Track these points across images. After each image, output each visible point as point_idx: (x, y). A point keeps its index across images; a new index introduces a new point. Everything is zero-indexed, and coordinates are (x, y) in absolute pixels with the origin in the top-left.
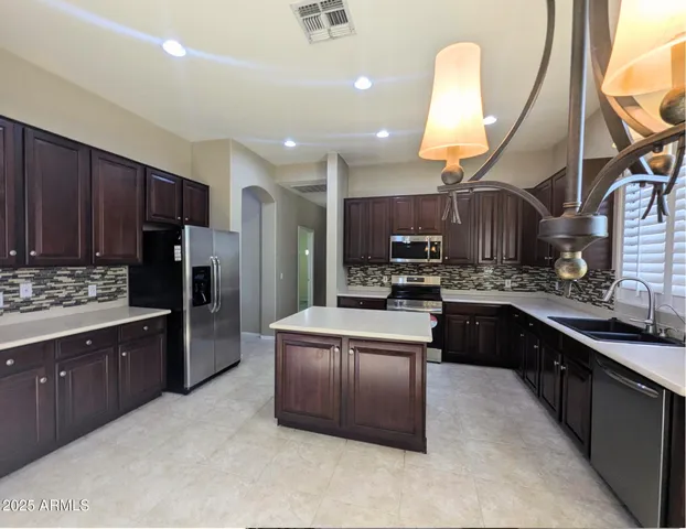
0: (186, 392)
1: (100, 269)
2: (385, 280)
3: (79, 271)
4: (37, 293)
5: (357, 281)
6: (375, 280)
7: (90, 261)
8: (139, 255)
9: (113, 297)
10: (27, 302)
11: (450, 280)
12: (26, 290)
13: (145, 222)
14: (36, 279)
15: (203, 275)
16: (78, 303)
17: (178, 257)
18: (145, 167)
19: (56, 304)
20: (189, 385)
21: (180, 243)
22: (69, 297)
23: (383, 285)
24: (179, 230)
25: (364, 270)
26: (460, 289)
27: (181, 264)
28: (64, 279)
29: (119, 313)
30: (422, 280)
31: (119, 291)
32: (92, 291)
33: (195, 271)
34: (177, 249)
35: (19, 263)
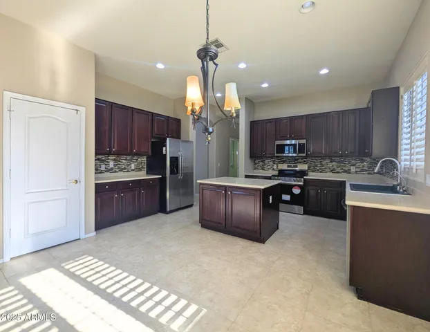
0: (167, 213)
1: (135, 158)
2: (275, 167)
3: (129, 158)
4: (115, 166)
5: (259, 167)
6: (269, 167)
7: (131, 154)
8: (150, 152)
9: (140, 170)
10: (112, 169)
11: (314, 167)
12: (112, 164)
13: (152, 137)
14: (115, 160)
15: (175, 160)
16: (128, 171)
17: (164, 153)
18: (153, 114)
19: (121, 171)
20: (168, 210)
21: (165, 146)
22: (125, 168)
23: (273, 169)
24: (165, 140)
25: (263, 161)
26: (321, 172)
27: (165, 155)
28: (123, 161)
29: (142, 175)
30: (296, 167)
31: (143, 167)
32: (133, 166)
33: (171, 158)
34: (164, 148)
35: (110, 153)
